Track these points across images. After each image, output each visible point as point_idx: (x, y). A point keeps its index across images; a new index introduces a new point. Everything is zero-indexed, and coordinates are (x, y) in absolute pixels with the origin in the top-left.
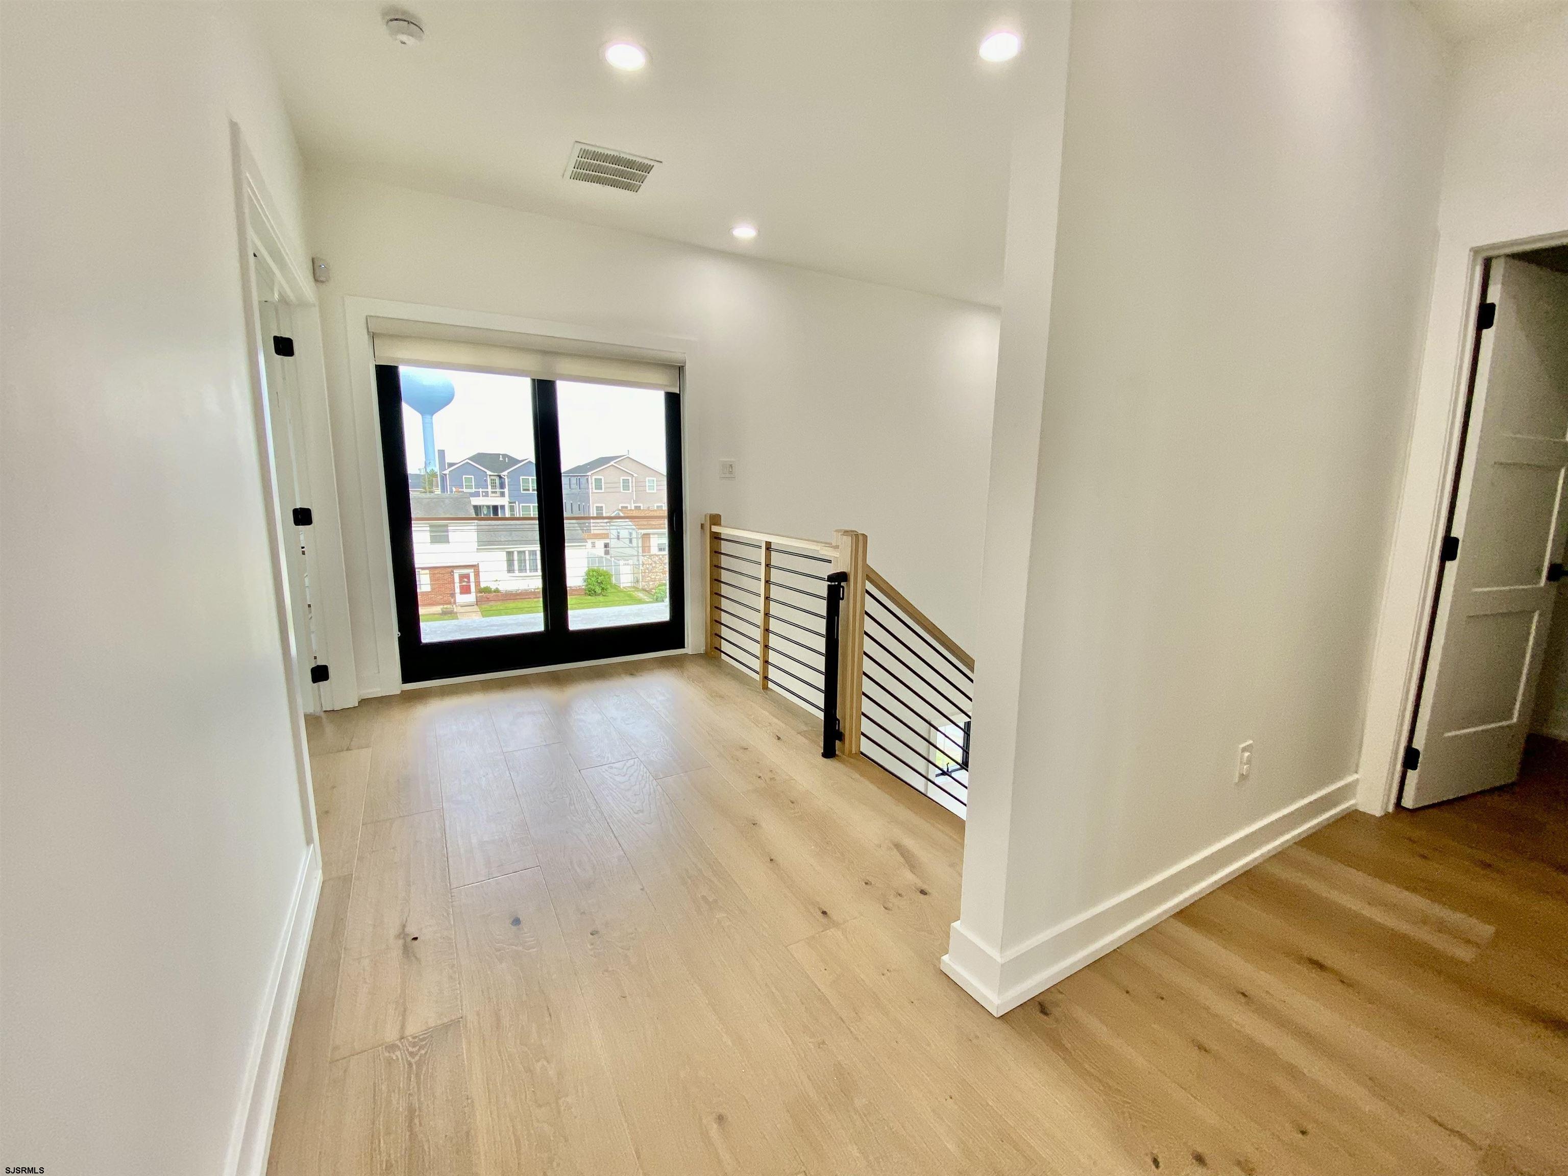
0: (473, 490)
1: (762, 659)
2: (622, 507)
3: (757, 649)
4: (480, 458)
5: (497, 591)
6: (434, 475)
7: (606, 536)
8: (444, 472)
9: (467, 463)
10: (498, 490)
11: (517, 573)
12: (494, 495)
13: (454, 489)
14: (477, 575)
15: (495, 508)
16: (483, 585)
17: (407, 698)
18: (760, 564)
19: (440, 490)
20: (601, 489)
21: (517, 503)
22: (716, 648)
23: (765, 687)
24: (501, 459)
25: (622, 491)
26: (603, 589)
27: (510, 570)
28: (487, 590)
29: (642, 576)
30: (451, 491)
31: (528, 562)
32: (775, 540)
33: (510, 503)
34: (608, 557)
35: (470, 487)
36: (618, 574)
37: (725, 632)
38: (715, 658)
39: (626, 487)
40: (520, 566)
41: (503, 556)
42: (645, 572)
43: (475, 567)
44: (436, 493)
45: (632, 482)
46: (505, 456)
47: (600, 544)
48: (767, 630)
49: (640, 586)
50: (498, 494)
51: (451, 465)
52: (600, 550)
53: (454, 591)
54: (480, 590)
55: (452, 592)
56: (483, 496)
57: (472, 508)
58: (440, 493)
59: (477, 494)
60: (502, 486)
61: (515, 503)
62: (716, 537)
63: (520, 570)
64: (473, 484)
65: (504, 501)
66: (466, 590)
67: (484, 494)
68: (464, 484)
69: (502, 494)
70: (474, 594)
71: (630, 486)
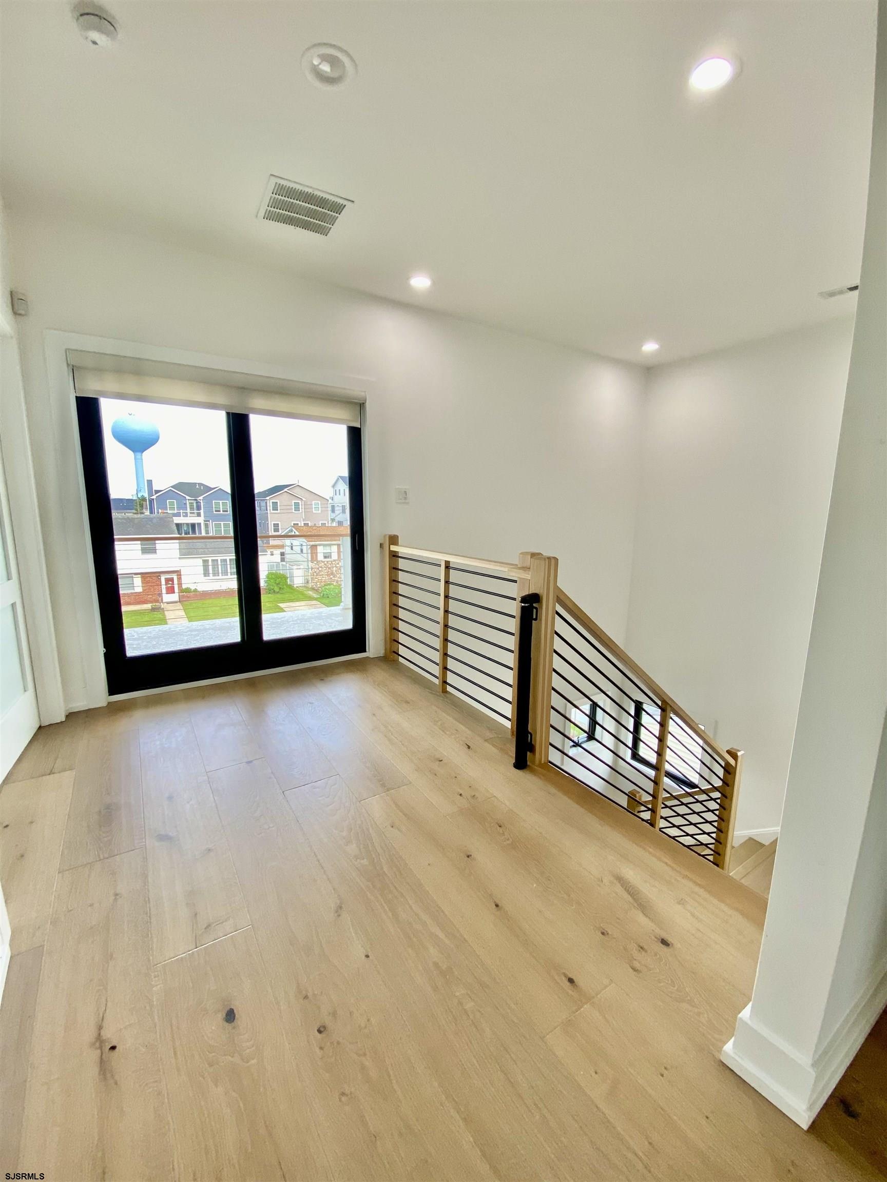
0: (176, 511)
1: (441, 665)
2: (294, 524)
3: (436, 656)
4: (180, 486)
5: (195, 590)
6: (144, 499)
7: (282, 547)
8: (152, 498)
9: (170, 490)
10: (195, 511)
11: (211, 576)
12: (192, 515)
13: (160, 511)
14: (179, 579)
15: (193, 526)
16: (184, 586)
17: (113, 710)
18: (439, 580)
19: (149, 512)
20: (277, 510)
21: (211, 521)
22: (394, 652)
23: (445, 691)
24: (197, 487)
25: (294, 511)
26: (280, 588)
27: (206, 573)
28: (188, 590)
29: (312, 578)
30: (158, 513)
31: (220, 567)
32: (453, 560)
33: (205, 521)
34: (284, 563)
35: (173, 509)
36: (292, 577)
37: (402, 638)
38: (394, 661)
39: (297, 509)
40: (213, 570)
41: (199, 562)
42: (314, 575)
43: (178, 573)
44: (146, 514)
45: (302, 505)
46: (200, 484)
47: (277, 552)
48: (446, 640)
49: (310, 585)
50: (196, 515)
51: (157, 492)
52: (277, 558)
53: (162, 591)
54: (181, 590)
55: (159, 592)
56: (183, 516)
57: (175, 526)
58: (149, 514)
59: (178, 515)
60: (199, 508)
61: (209, 521)
62: (394, 556)
63: (214, 575)
64: (176, 507)
65: (200, 520)
66: (171, 590)
67: (184, 514)
68: (168, 507)
69: (199, 515)
70: (178, 594)
71: (300, 508)
